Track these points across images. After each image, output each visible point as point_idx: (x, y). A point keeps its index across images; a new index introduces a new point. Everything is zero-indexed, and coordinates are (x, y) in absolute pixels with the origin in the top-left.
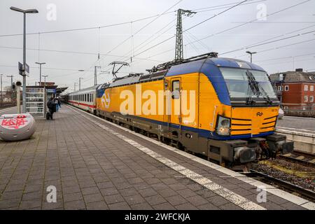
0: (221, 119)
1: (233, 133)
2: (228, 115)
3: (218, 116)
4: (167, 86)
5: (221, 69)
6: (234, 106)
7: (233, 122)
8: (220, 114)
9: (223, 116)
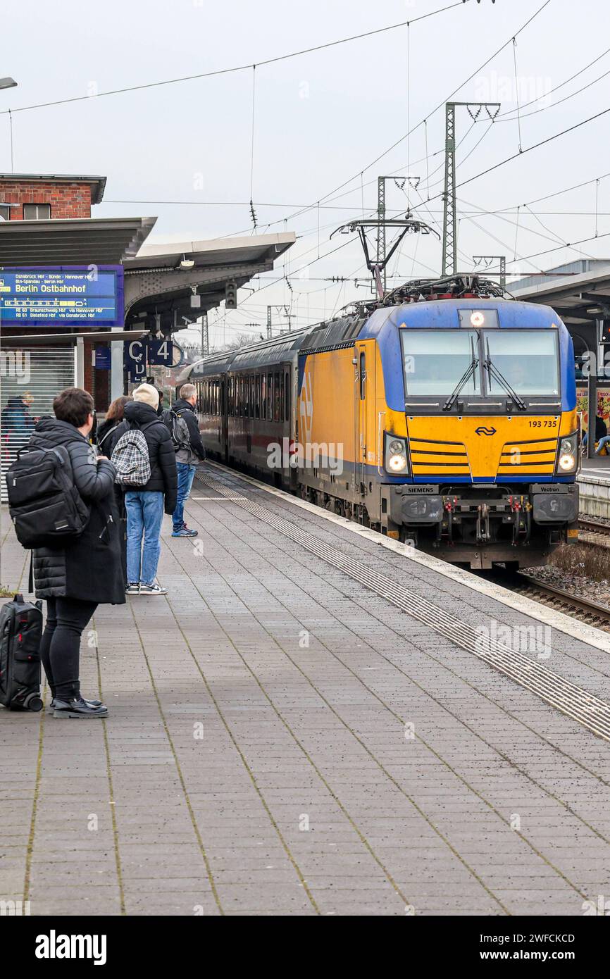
0: (389, 439)
1: (417, 470)
2: (401, 431)
3: (385, 433)
4: (356, 364)
5: (404, 334)
6: (411, 413)
7: (414, 445)
8: (388, 429)
9: (392, 434)
